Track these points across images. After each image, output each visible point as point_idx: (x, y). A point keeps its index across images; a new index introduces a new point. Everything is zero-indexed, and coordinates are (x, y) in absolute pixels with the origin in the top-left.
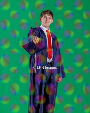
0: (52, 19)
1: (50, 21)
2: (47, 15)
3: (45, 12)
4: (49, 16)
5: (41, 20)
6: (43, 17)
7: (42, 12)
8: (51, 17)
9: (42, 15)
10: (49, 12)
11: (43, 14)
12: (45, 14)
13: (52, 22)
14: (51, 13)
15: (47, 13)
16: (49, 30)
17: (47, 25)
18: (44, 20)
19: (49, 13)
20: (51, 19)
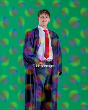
1: (48, 20)
2: (43, 15)
3: (42, 12)
4: (46, 15)
5: (38, 20)
6: (40, 17)
8: (48, 16)
9: (39, 15)
10: (45, 11)
11: (40, 13)
13: (49, 21)
14: (48, 13)
15: (44, 13)
16: (47, 29)
17: (45, 24)
19: (46, 12)
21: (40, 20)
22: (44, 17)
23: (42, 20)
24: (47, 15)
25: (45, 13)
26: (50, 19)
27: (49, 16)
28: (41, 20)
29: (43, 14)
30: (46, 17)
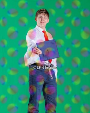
0: (48, 18)
1: (46, 21)
3: (40, 11)
4: (44, 15)
5: (36, 20)
6: (39, 16)
8: (47, 16)
9: (37, 15)
11: (38, 13)
12: (41, 13)
13: (48, 22)
16: (46, 31)
18: (39, 19)
21: (38, 20)
22: (42, 18)
26: (49, 20)
29: (42, 14)
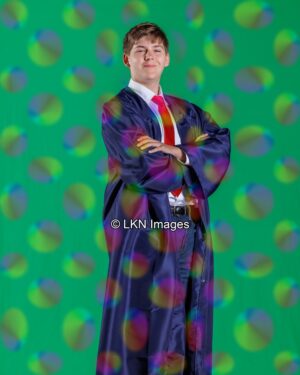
0: (166, 53)
1: (161, 60)
2: (145, 41)
3: (138, 32)
4: (153, 42)
5: (126, 61)
6: (135, 48)
7: (127, 35)
8: (162, 44)
9: (127, 45)
10: (151, 29)
11: (130, 38)
12: (139, 37)
13: (167, 65)
14: (158, 33)
15: (145, 34)
17: (152, 76)
19: (152, 32)
20: (163, 51)
21: (132, 59)
22: (147, 51)
23: (142, 60)
24: (158, 42)
25: (149, 36)
26: (168, 58)
27: (166, 44)
28: (139, 61)
29: (143, 39)
30: (156, 51)
